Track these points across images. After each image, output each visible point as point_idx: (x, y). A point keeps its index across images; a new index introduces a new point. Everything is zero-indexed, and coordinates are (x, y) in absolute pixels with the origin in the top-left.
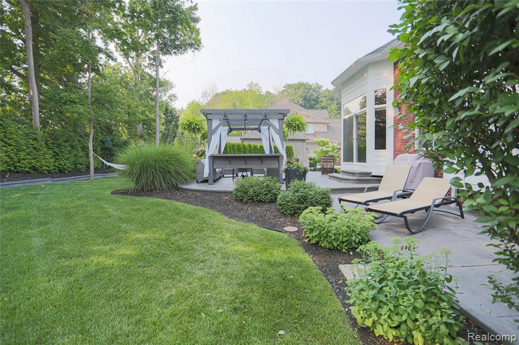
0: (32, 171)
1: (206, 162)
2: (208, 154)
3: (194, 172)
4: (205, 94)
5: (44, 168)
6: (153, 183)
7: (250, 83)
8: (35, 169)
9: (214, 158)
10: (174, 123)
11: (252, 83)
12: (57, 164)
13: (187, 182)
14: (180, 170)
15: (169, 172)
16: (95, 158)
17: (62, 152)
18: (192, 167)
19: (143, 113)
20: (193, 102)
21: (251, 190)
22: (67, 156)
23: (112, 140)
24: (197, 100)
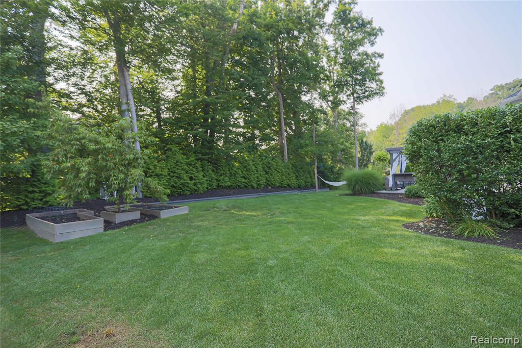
0: (287, 187)
1: (390, 178)
2: (391, 173)
3: (384, 185)
4: (393, 116)
5: (293, 185)
6: (361, 189)
7: (442, 96)
8: (288, 185)
9: (395, 176)
10: (368, 150)
11: (445, 96)
12: (298, 183)
13: (380, 190)
14: (375, 183)
15: (369, 184)
16: (318, 178)
17: (299, 175)
18: (382, 181)
19: (342, 144)
20: (381, 125)
21: (413, 191)
22: (302, 178)
23: (323, 166)
24: (386, 122)
